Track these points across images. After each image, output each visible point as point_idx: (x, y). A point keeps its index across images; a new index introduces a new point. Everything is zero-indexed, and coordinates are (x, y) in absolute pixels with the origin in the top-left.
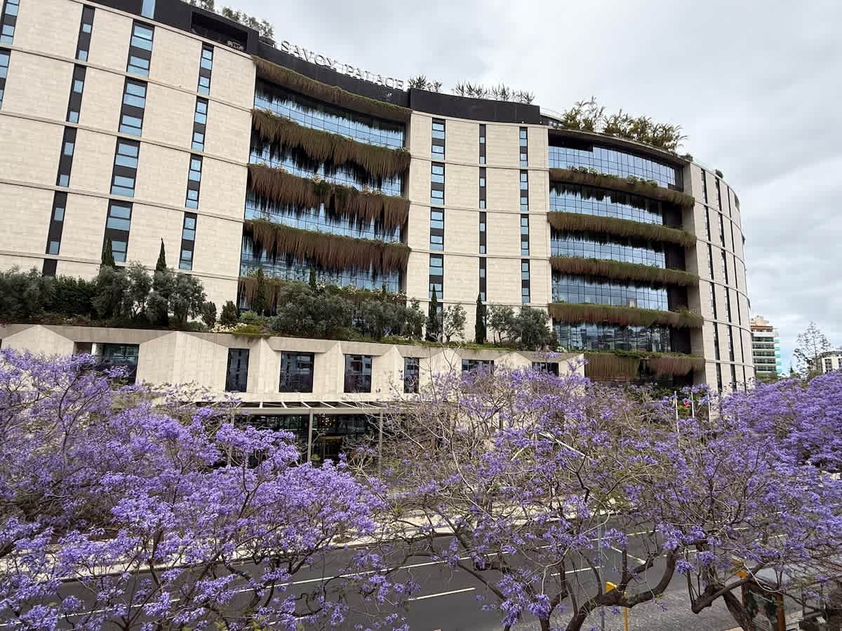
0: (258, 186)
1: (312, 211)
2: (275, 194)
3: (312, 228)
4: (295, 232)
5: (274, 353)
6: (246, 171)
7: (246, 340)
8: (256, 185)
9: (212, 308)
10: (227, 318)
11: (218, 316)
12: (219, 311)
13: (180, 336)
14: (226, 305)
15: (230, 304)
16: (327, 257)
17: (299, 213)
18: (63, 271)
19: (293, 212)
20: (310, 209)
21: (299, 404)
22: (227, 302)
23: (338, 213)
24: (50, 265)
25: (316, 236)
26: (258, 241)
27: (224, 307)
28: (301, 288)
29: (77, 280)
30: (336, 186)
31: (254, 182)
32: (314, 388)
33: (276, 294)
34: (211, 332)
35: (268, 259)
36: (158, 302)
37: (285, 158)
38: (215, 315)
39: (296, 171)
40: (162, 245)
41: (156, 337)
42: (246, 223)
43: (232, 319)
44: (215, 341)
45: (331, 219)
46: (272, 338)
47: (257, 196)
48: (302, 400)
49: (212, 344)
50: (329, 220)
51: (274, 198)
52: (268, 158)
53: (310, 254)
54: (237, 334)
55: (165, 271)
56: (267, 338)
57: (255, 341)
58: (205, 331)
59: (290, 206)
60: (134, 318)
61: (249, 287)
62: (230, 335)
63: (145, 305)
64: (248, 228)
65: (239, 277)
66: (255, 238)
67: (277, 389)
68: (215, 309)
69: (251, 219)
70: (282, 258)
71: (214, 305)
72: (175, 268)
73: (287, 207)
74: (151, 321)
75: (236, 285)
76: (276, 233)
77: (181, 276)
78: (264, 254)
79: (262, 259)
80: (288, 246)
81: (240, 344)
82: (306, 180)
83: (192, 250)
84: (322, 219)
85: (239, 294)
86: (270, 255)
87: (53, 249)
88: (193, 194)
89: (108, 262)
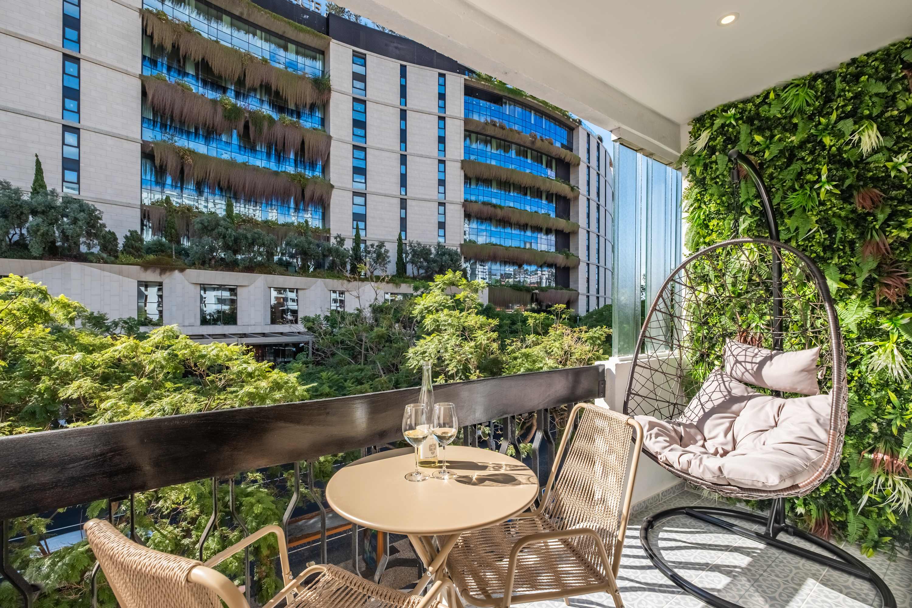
0: (156, 101)
1: (224, 138)
2: (177, 112)
3: (226, 156)
4: (205, 157)
5: (192, 287)
6: (139, 83)
7: (158, 271)
8: (153, 99)
9: (113, 237)
10: (133, 248)
11: (120, 246)
12: (121, 241)
13: (74, 267)
14: (128, 234)
15: (132, 232)
16: (244, 187)
17: (207, 139)
19: (201, 136)
20: (220, 135)
21: (224, 336)
22: (129, 231)
23: (254, 140)
25: (232, 163)
26: (161, 167)
27: (126, 237)
28: (217, 221)
30: (250, 112)
31: (150, 97)
32: (239, 321)
33: (188, 225)
34: (113, 263)
35: (174, 186)
36: (43, 229)
37: (186, 74)
38: (116, 245)
39: (201, 90)
40: (38, 163)
41: (43, 268)
42: (144, 145)
43: (138, 250)
44: (120, 273)
45: (245, 148)
46: (188, 271)
47: (155, 114)
48: (226, 333)
49: (116, 277)
50: (243, 149)
51: (177, 119)
52: (165, 71)
53: (224, 184)
54: (146, 266)
55: (46, 194)
56: (182, 270)
57: (168, 274)
58: (106, 262)
59: (197, 129)
60: (10, 245)
61: (155, 216)
62: (138, 267)
63: (24, 231)
64: (147, 151)
65: (142, 205)
66: (157, 162)
67: (198, 322)
68: (116, 239)
69: (149, 140)
70: (192, 186)
71: (113, 234)
72: (59, 190)
73: (193, 130)
74: (36, 249)
75: (137, 213)
76: (182, 158)
77: (68, 201)
78: (169, 181)
79: (167, 186)
80: (198, 173)
81: (151, 276)
82: (214, 102)
83: (78, 170)
84: (235, 147)
85: (142, 225)
86: (176, 183)
88: (71, 104)
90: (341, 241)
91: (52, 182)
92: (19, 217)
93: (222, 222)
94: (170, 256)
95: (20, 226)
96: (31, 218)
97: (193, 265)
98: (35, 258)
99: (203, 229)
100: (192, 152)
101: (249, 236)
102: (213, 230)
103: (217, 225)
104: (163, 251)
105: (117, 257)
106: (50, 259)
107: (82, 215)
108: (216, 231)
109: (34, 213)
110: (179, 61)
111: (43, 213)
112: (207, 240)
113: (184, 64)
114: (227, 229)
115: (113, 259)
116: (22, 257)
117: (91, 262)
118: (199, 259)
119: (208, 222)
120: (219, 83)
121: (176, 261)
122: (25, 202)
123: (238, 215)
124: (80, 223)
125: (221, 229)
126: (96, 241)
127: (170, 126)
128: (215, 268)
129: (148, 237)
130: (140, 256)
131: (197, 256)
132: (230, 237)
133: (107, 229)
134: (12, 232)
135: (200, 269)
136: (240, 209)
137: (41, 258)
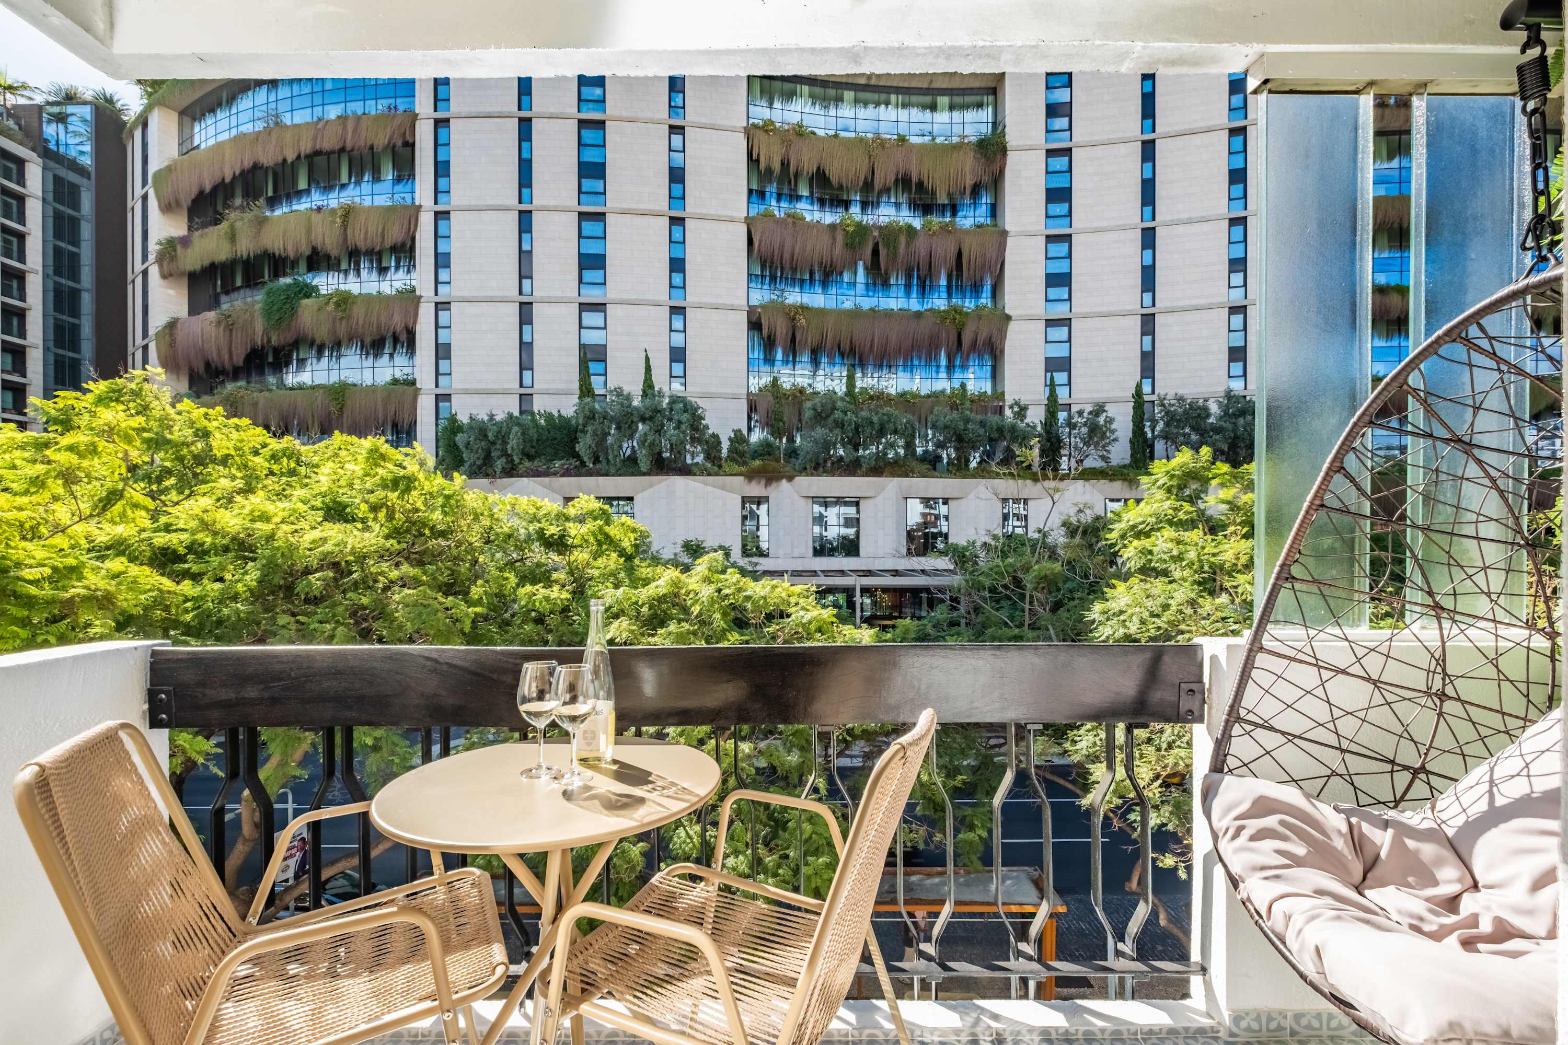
0: (763, 249)
1: (846, 277)
2: (787, 256)
3: (848, 305)
4: (821, 312)
5: (803, 501)
6: (743, 229)
7: (763, 482)
8: (759, 245)
9: (716, 440)
10: (736, 453)
11: (724, 452)
12: (725, 445)
13: (679, 483)
14: (732, 435)
15: (738, 432)
16: (872, 345)
17: (825, 284)
18: (540, 405)
19: (817, 283)
20: (841, 274)
21: (842, 573)
22: (733, 430)
23: (886, 270)
24: (525, 399)
25: (856, 314)
26: (769, 337)
27: (730, 439)
28: (834, 402)
29: (556, 415)
30: (880, 228)
31: (756, 244)
32: (863, 551)
33: (800, 414)
34: (717, 474)
35: (785, 362)
36: (650, 438)
37: (799, 198)
38: (720, 451)
39: (817, 216)
40: (647, 359)
41: (651, 485)
42: (751, 311)
43: (742, 454)
44: (723, 487)
45: (875, 285)
46: (797, 479)
47: (763, 267)
48: (845, 568)
49: (719, 492)
50: (872, 288)
51: (787, 266)
52: (774, 203)
53: (846, 346)
54: (751, 476)
55: (654, 396)
56: (790, 479)
57: (774, 484)
58: (709, 474)
59: (812, 274)
60: (624, 461)
61: (762, 407)
62: (742, 478)
63: (635, 444)
64: (754, 319)
65: (749, 394)
66: (765, 331)
67: (811, 552)
68: (719, 443)
69: (757, 303)
70: (806, 358)
71: (717, 436)
72: (666, 389)
73: (807, 277)
74: (644, 465)
75: (743, 406)
76: (794, 319)
77: (674, 400)
78: (779, 355)
79: (777, 363)
80: (812, 338)
81: (756, 489)
82: (833, 227)
83: (684, 361)
84: (860, 288)
85: (749, 418)
86: (788, 356)
87: (527, 381)
88: (677, 279)
89: (586, 390)
90: (1021, 411)
91: (660, 380)
92: (630, 427)
93: (839, 404)
94: (778, 460)
95: (631, 437)
96: (640, 426)
97: (803, 471)
98: (644, 474)
99: (815, 417)
100: (804, 308)
101: (875, 419)
102: (828, 416)
103: (834, 408)
104: (769, 454)
105: (720, 467)
106: (657, 474)
107: (685, 417)
108: (832, 417)
109: (643, 419)
110: (790, 182)
111: (651, 418)
112: (819, 432)
113: (796, 185)
114: (845, 413)
115: (716, 468)
116: (633, 475)
117: (695, 475)
118: (811, 460)
119: (822, 406)
120: (840, 197)
121: (784, 466)
122: (636, 408)
123: (864, 390)
124: (683, 427)
125: (838, 414)
126: (699, 448)
127: (781, 278)
128: (831, 473)
129: (756, 437)
130: (744, 463)
131: (809, 457)
132: (849, 425)
133: (710, 432)
134: (625, 445)
135: (812, 475)
136: (867, 381)
137: (648, 474)
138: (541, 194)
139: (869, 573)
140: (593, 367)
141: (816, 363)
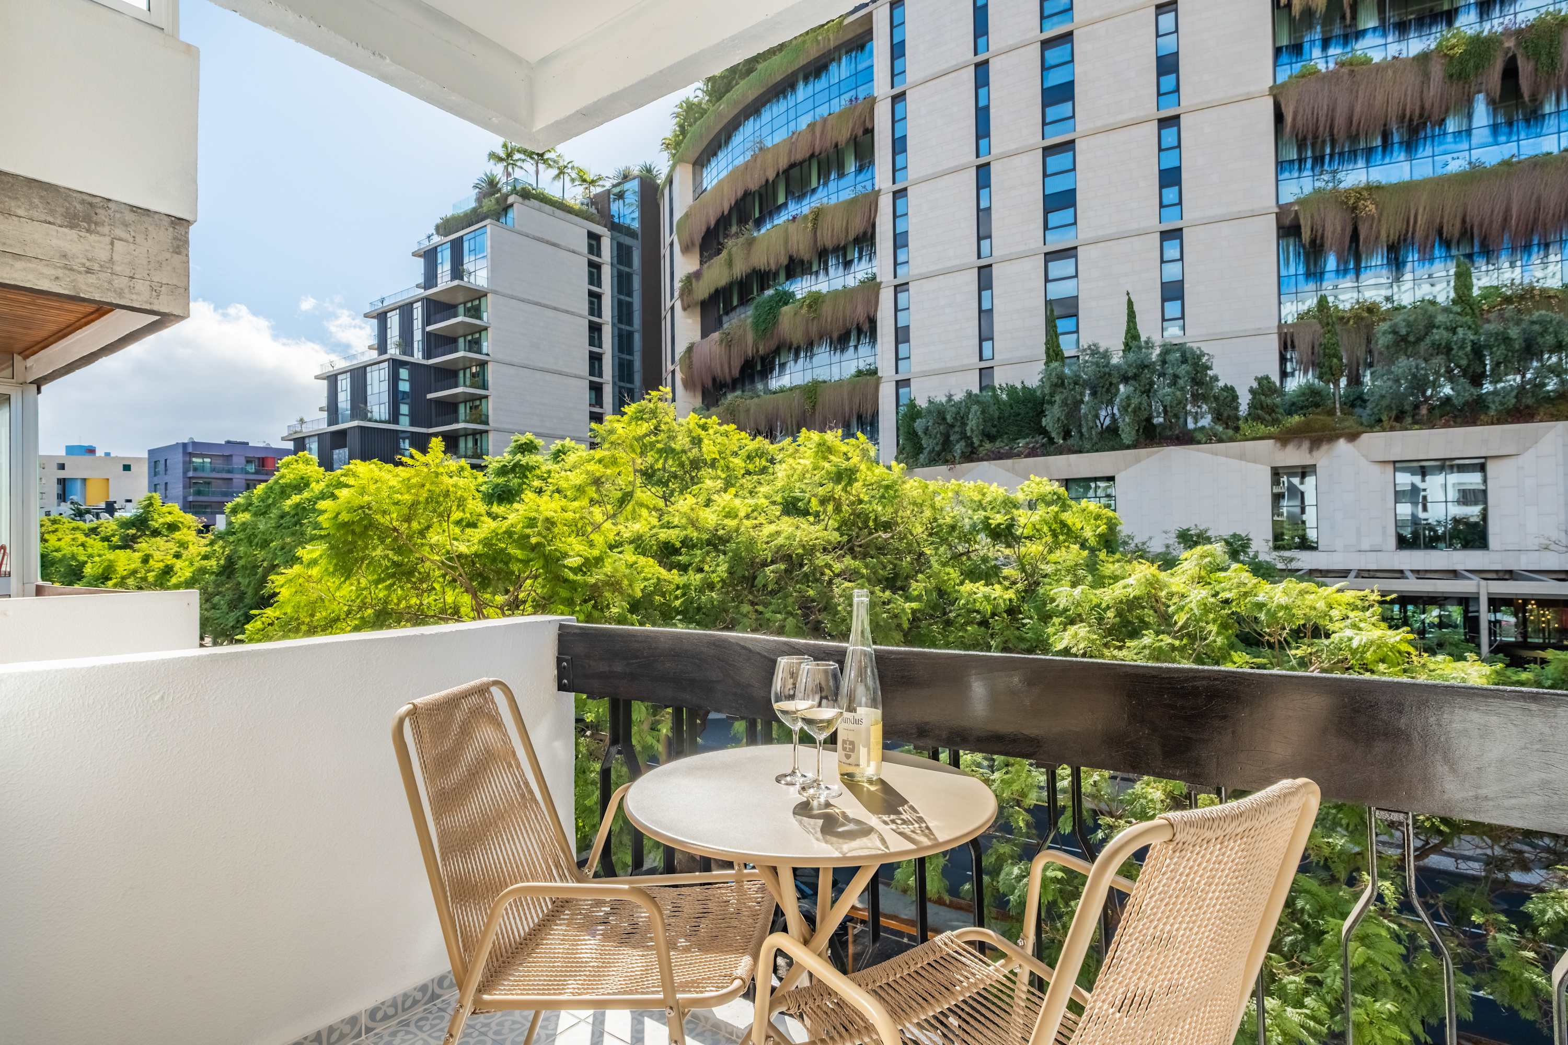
0: (1300, 123)
1: (1451, 125)
2: (1341, 120)
3: (1456, 165)
4: (1404, 188)
5: (1377, 468)
6: (1269, 103)
7: (1306, 445)
8: (1294, 119)
9: (1230, 395)
10: (1262, 408)
11: (1243, 409)
12: (1244, 400)
13: (1177, 455)
14: (1255, 385)
15: (1264, 381)
16: (1506, 219)
17: (1410, 146)
18: (1000, 378)
19: (1396, 146)
20: (1442, 122)
21: (1454, 574)
22: (1256, 379)
23: (1534, 98)
24: (985, 373)
25: (1471, 175)
26: (1313, 242)
27: (1252, 391)
28: (1432, 317)
29: (1019, 386)
30: (1519, 32)
31: (1289, 119)
32: (1492, 541)
33: (1369, 341)
34: (1231, 440)
35: (1342, 271)
36: (1135, 402)
37: (1360, 34)
38: (1237, 409)
39: (1393, 49)
40: (1130, 304)
41: (1138, 460)
42: (1282, 212)
43: (1271, 410)
44: (1242, 457)
45: (1510, 124)
46: (1365, 436)
47: (1301, 147)
48: (1459, 567)
49: (1235, 463)
50: (1505, 129)
51: (1341, 136)
52: (1317, 53)
53: (1453, 229)
54: (1284, 439)
55: (1140, 348)
56: (1353, 437)
57: (1325, 448)
58: (1220, 441)
59: (1386, 137)
60: (1101, 433)
61: (1303, 343)
62: (1271, 442)
63: (1116, 411)
64: (1287, 222)
65: (1280, 326)
66: (1306, 235)
67: (1392, 541)
68: (1235, 398)
69: (1291, 199)
70: (1378, 259)
71: (1232, 389)
72: (1157, 339)
73: (1379, 142)
74: (1127, 435)
75: (1273, 343)
76: (1354, 208)
77: (1167, 350)
78: (1331, 263)
79: (1327, 276)
80: (1389, 228)
81: (1294, 456)
82: (1424, 58)
83: (1181, 298)
84: (1481, 133)
85: (1283, 360)
86: (1346, 262)
87: (987, 353)
88: (1171, 194)
89: (1054, 353)
91: (1149, 329)
92: (1108, 391)
93: (1441, 318)
94: (1331, 412)
95: (1110, 402)
96: (1122, 387)
97: (1376, 424)
98: (1128, 447)
99: (1396, 344)
100: (1373, 189)
101: (1514, 332)
102: (1419, 340)
103: (1431, 325)
104: (1317, 405)
105: (1237, 429)
106: (1146, 446)
107: (1183, 369)
108: (1428, 340)
109: (1125, 379)
110: (1343, 17)
111: (1135, 377)
112: (1403, 364)
113: (1354, 17)
114: (1454, 331)
115: (1230, 432)
116: (1113, 449)
117: (1199, 443)
118: (1389, 408)
119: (1409, 325)
120: (1438, 10)
121: (1341, 420)
122: (1118, 367)
123: (1490, 292)
124: (1181, 382)
125: (1438, 335)
126: (1205, 407)
127: (1332, 156)
128: (1430, 424)
129: (1293, 385)
130: (1275, 422)
131: (1384, 403)
132: (1462, 347)
133: (1221, 384)
134: (1103, 413)
135: (1392, 429)
136: (1498, 276)
137: (1135, 446)
138: (999, 140)
139: (1510, 575)
140: (1063, 325)
141: (1396, 263)
